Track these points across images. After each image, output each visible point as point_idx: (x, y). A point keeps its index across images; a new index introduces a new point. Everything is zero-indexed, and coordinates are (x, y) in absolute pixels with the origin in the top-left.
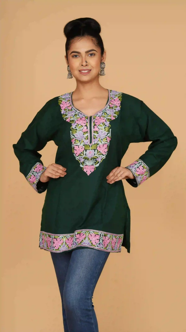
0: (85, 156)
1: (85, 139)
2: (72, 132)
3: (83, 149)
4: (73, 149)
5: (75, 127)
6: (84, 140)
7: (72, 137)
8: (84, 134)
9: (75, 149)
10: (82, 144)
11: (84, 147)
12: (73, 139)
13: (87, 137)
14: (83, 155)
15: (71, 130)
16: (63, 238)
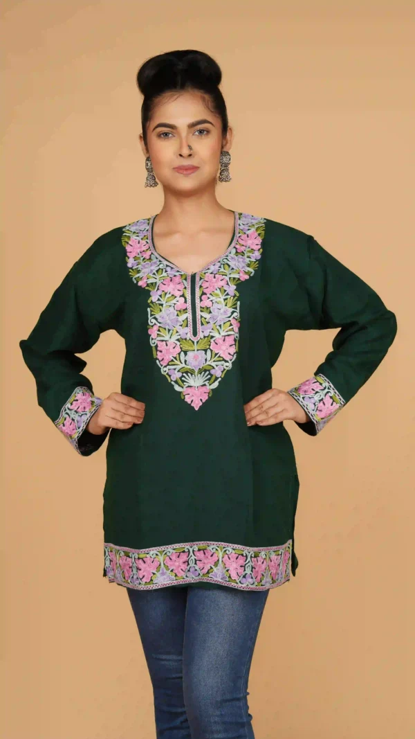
0: (184, 365)
1: (181, 325)
2: (151, 311)
3: (178, 349)
4: (154, 349)
5: (159, 300)
6: (178, 328)
7: (151, 321)
8: (178, 315)
9: (159, 349)
10: (175, 337)
11: (178, 343)
12: (152, 326)
13: (186, 321)
14: (178, 362)
15: (150, 307)
16: (157, 555)
